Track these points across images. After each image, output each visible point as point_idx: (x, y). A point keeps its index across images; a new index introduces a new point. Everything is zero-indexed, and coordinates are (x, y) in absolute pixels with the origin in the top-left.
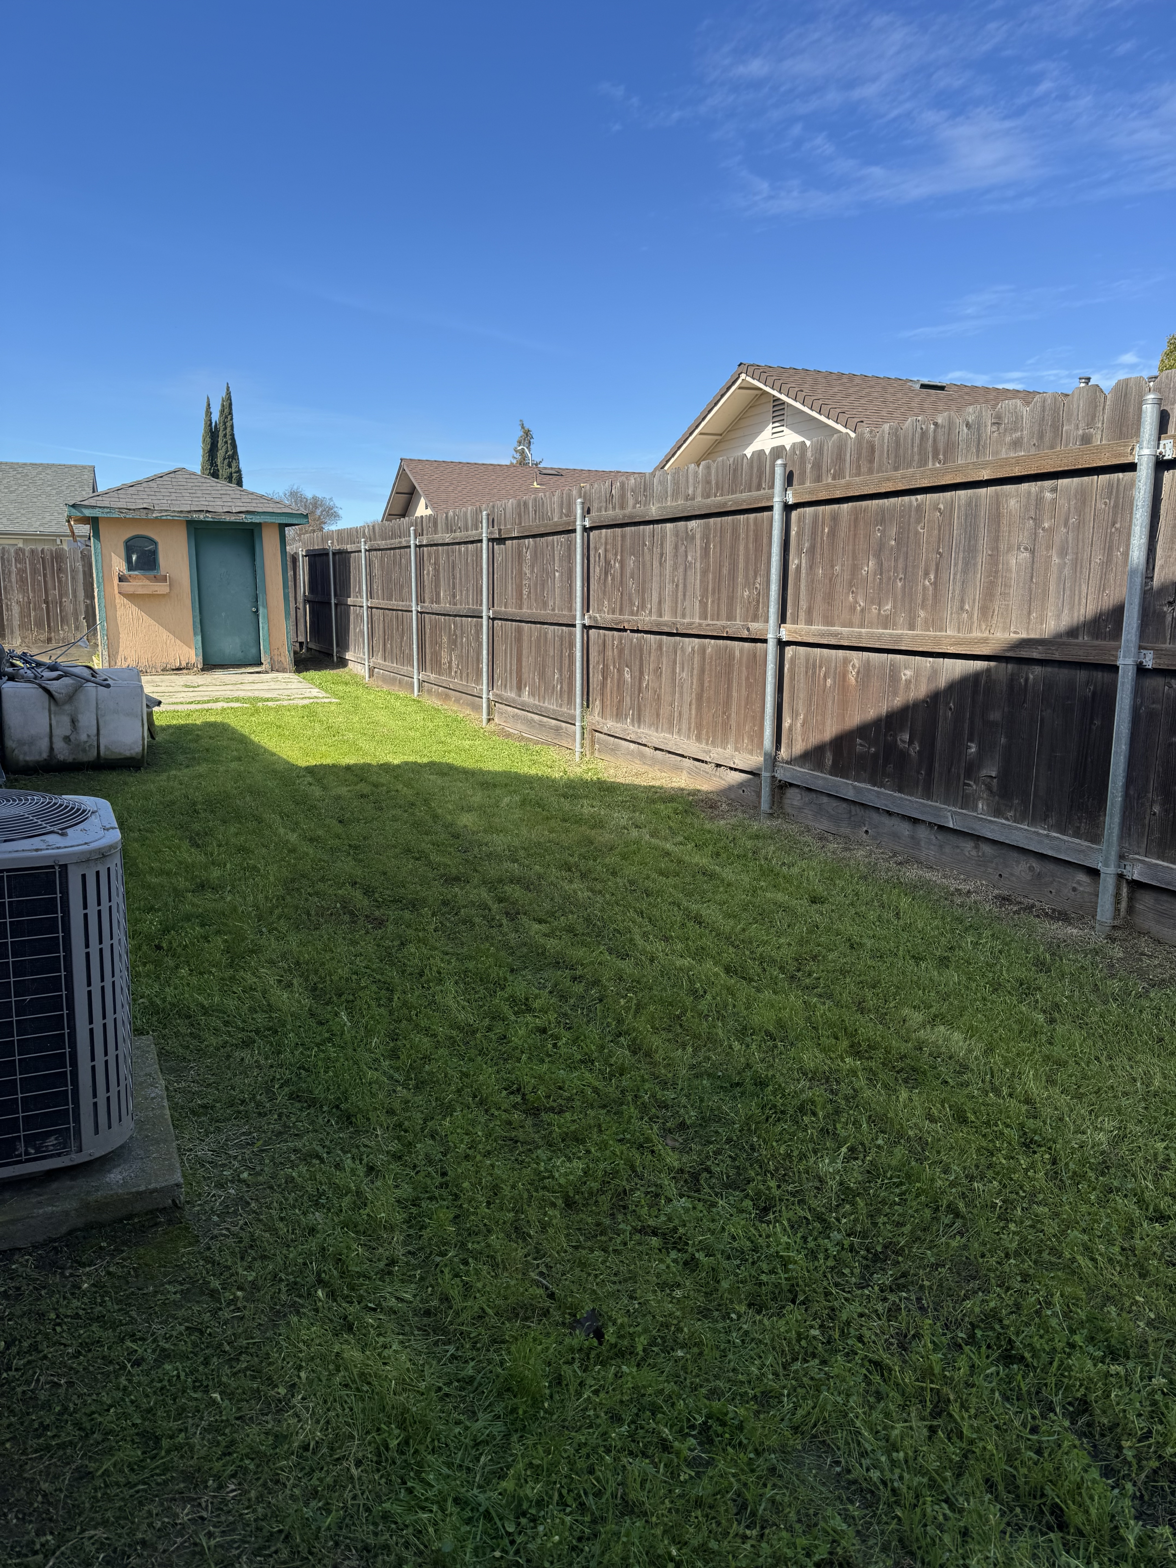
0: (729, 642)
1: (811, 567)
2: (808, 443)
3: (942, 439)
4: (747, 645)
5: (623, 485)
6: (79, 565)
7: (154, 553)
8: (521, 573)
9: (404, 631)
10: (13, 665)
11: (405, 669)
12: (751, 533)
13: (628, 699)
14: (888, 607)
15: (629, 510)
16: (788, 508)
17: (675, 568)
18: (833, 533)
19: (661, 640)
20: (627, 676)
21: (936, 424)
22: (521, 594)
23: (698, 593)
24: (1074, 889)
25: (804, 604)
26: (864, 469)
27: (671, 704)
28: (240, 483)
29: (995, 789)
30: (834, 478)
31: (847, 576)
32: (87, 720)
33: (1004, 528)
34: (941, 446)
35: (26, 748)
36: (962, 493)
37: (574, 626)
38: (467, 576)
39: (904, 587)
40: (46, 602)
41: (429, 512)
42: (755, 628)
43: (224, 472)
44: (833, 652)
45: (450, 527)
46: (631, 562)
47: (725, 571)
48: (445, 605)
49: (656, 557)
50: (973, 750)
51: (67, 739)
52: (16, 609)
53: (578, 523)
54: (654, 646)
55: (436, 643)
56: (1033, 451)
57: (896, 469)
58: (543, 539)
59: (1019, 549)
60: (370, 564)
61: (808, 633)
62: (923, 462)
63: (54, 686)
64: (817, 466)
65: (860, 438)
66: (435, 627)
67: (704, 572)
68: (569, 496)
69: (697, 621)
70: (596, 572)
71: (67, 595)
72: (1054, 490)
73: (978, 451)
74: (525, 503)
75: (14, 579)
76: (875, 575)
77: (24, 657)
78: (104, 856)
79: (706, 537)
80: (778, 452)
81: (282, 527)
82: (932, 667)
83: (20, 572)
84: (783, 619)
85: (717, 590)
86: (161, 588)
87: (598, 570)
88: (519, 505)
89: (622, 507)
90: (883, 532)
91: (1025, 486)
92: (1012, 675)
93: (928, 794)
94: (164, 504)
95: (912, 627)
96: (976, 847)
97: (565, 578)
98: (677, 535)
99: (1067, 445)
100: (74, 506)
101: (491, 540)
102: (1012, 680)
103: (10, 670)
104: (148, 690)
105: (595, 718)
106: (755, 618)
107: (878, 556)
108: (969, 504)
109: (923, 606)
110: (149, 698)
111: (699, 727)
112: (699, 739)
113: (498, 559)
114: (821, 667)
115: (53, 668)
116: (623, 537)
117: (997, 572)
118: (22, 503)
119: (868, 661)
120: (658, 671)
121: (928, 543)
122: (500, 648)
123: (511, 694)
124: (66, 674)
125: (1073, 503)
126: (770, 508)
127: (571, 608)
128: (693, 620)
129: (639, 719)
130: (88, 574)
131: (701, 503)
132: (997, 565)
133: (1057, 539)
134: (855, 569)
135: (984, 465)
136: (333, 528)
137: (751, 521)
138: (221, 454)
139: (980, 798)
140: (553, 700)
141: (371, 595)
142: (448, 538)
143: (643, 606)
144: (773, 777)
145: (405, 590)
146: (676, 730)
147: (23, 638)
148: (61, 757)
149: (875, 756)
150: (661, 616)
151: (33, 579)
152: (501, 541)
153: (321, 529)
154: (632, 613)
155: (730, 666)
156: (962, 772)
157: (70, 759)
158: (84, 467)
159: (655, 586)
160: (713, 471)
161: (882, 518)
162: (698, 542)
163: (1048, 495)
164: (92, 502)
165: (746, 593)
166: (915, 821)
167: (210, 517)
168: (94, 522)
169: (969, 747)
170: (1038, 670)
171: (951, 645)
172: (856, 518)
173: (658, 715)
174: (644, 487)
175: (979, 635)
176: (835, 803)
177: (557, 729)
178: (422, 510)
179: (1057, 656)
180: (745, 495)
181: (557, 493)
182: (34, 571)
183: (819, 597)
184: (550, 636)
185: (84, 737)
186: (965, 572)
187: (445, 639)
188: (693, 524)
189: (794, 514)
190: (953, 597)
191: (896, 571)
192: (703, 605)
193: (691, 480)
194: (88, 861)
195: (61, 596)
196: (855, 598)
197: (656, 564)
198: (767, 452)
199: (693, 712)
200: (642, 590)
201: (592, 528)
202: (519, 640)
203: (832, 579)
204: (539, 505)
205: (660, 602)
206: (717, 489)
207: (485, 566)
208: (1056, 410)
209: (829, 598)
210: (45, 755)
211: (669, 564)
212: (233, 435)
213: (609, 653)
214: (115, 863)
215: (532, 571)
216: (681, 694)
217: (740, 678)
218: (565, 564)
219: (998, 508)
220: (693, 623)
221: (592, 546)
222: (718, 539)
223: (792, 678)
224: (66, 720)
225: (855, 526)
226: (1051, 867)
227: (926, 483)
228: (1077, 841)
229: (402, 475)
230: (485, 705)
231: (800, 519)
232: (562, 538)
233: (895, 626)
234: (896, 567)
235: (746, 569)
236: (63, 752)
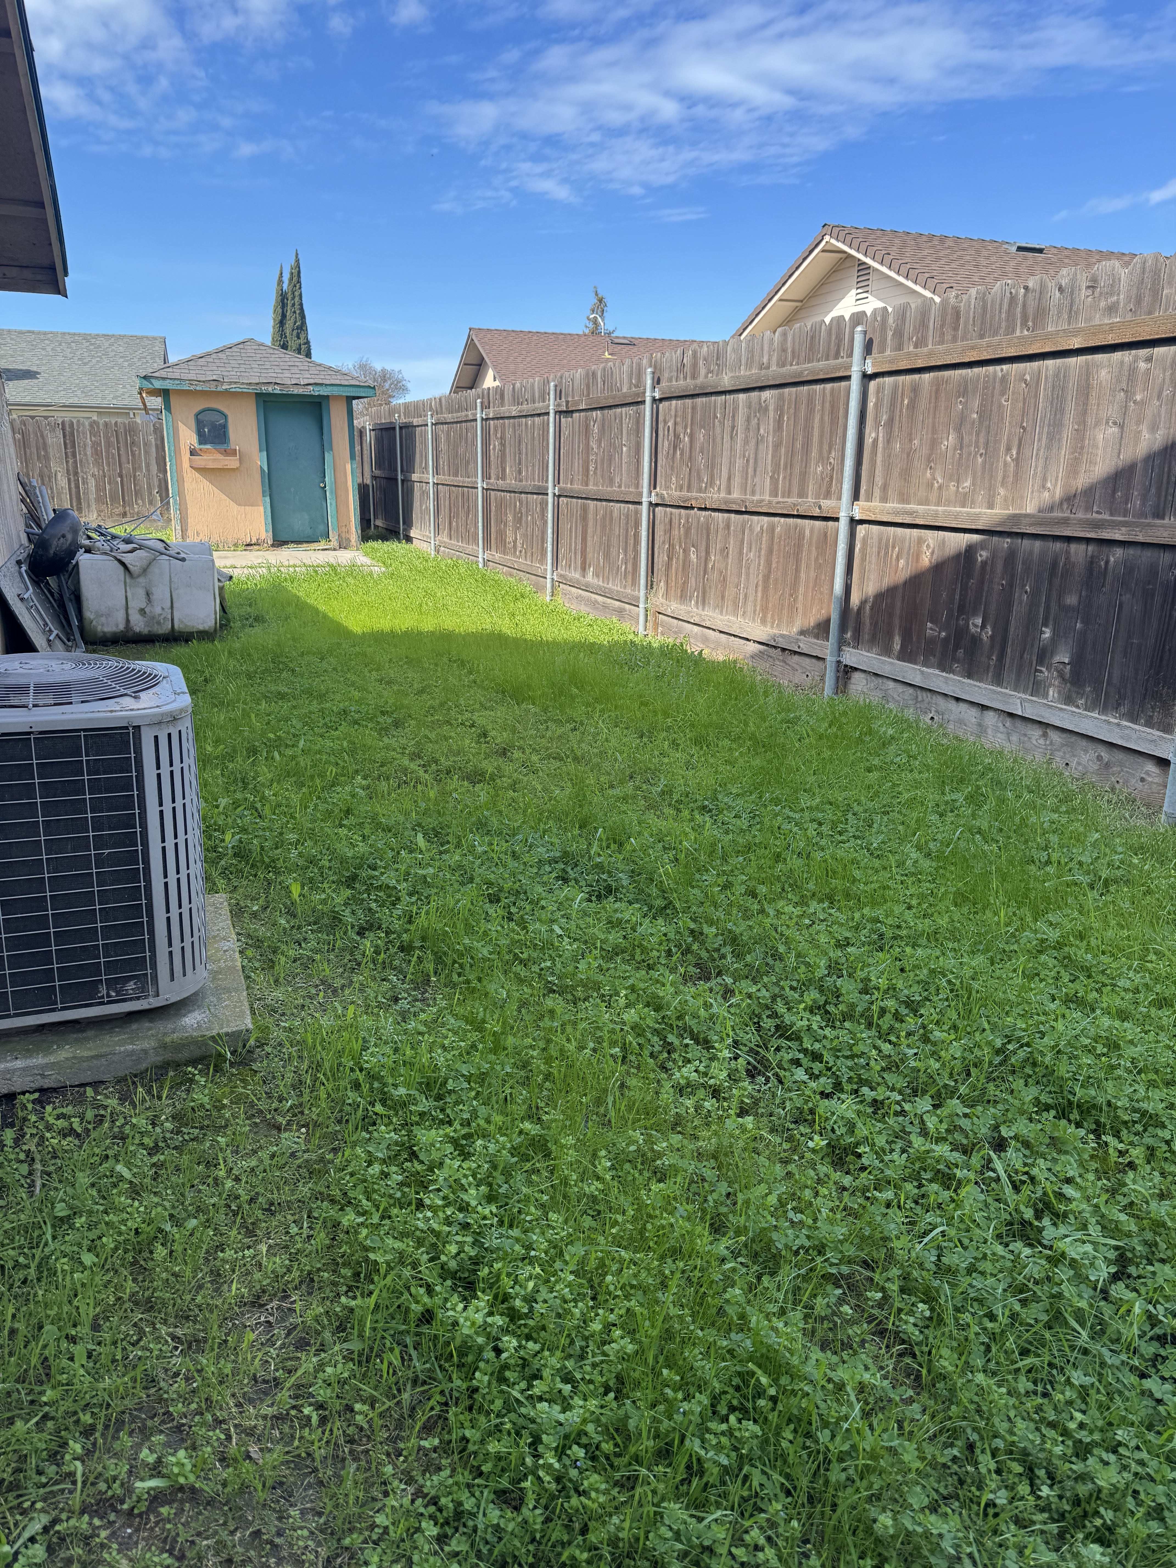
0: (799, 521)
1: (888, 441)
2: (890, 310)
3: (1032, 304)
4: (818, 523)
5: (695, 353)
6: (152, 438)
7: (224, 426)
8: (588, 447)
9: (469, 509)
10: (89, 538)
11: (470, 548)
12: (827, 405)
13: (692, 582)
14: (967, 484)
15: (701, 380)
16: (867, 378)
17: (746, 441)
18: (912, 405)
19: (729, 519)
20: (693, 557)
21: (1026, 288)
22: (588, 470)
23: (769, 468)
24: (1142, 780)
25: (879, 480)
26: (948, 337)
27: (737, 586)
28: (308, 355)
29: (1067, 676)
30: (916, 347)
31: (925, 451)
32: (161, 594)
33: (1093, 401)
34: (1031, 312)
35: (103, 619)
36: (1050, 363)
37: (640, 503)
38: (533, 450)
39: (985, 462)
40: (121, 476)
41: (497, 383)
42: (828, 505)
43: (293, 343)
44: (908, 531)
45: (517, 400)
46: (701, 436)
47: (798, 445)
48: (511, 482)
49: (727, 430)
50: (1047, 635)
51: (142, 611)
52: (92, 483)
53: (648, 394)
54: (721, 525)
55: (501, 521)
56: (1129, 317)
57: (982, 336)
58: (611, 412)
59: (1107, 423)
60: (436, 439)
61: (882, 512)
62: (1011, 330)
63: (127, 559)
64: (899, 334)
65: (945, 302)
66: (500, 504)
67: (777, 446)
68: (639, 365)
69: (767, 498)
70: (664, 446)
71: (140, 468)
72: (1149, 359)
73: (1070, 317)
74: (594, 373)
75: (89, 453)
76: (955, 449)
77: (99, 530)
78: (175, 719)
79: (780, 409)
80: (858, 318)
81: (350, 399)
82: (1009, 548)
83: (96, 445)
84: (856, 496)
85: (789, 465)
86: (232, 462)
87: (666, 443)
88: (587, 375)
89: (694, 377)
90: (965, 405)
91: (1117, 355)
92: (1092, 557)
93: (998, 680)
94: (231, 375)
95: (991, 506)
96: (1045, 735)
97: (632, 454)
98: (750, 407)
99: (1166, 310)
100: (145, 378)
101: (559, 413)
102: (1092, 562)
103: (87, 542)
104: (218, 563)
105: (659, 600)
106: (828, 495)
107: (958, 429)
108: (1057, 375)
109: (1003, 484)
110: (220, 573)
111: (765, 609)
112: (764, 621)
113: (565, 432)
114: (894, 547)
115: (127, 541)
116: (694, 408)
117: (1082, 448)
118: (95, 375)
119: (944, 542)
120: (724, 550)
121: (1012, 416)
122: (565, 526)
123: (576, 575)
124: (141, 547)
125: (1168, 374)
126: (848, 378)
127: (637, 486)
128: (763, 497)
129: (703, 601)
130: (161, 447)
131: (775, 372)
132: (1083, 441)
133: (1149, 412)
134: (934, 444)
135: (1075, 333)
136: (401, 401)
137: (828, 392)
138: (289, 325)
139: (1050, 685)
140: (618, 581)
141: (437, 471)
142: (514, 411)
143: (711, 483)
144: (839, 662)
145: (471, 465)
146: (741, 613)
147: (99, 512)
148: (137, 629)
149: (946, 640)
150: (729, 493)
151: (108, 452)
152: (568, 413)
153: (389, 403)
154: (700, 490)
155: (799, 547)
156: (1034, 658)
157: (145, 631)
158: (155, 338)
159: (725, 461)
160: (790, 339)
161: (964, 390)
162: (771, 414)
163: (1142, 365)
164: (163, 374)
165: (820, 469)
166: (984, 708)
167: (278, 390)
168: (165, 393)
169: (1042, 632)
170: (1119, 552)
171: (1031, 525)
172: (937, 387)
173: (723, 597)
174: (718, 354)
175: (1060, 515)
176: (901, 688)
177: (621, 611)
178: (490, 381)
179: (1141, 538)
180: (822, 364)
181: (627, 361)
182: (108, 445)
183: (896, 473)
184: (616, 514)
185: (158, 610)
186: (1048, 447)
187: (510, 517)
188: (767, 394)
189: (873, 384)
190: (1035, 474)
191: (977, 446)
192: (774, 481)
193: (766, 348)
194: (160, 723)
195: (135, 470)
196: (933, 475)
197: (727, 437)
198: (847, 318)
199: (759, 594)
200: (712, 466)
201: (661, 400)
202: (584, 518)
203: (909, 455)
204: (607, 376)
205: (729, 479)
206: (793, 357)
207: (551, 441)
208: (1156, 273)
209: (906, 474)
210: (122, 627)
211: (740, 436)
212: (301, 305)
213: (675, 532)
214: (186, 726)
215: (599, 446)
216: (748, 575)
217: (809, 559)
218: (633, 437)
219: (1088, 379)
220: (762, 501)
221: (661, 418)
222: (792, 411)
223: (863, 559)
224: (141, 592)
225: (936, 398)
226: (1120, 756)
227: (1012, 353)
228: (1149, 730)
229: (470, 345)
230: (549, 585)
231: (878, 390)
232: (631, 410)
233: (973, 504)
234: (977, 442)
235: (821, 444)
236: (139, 625)
